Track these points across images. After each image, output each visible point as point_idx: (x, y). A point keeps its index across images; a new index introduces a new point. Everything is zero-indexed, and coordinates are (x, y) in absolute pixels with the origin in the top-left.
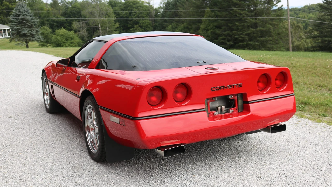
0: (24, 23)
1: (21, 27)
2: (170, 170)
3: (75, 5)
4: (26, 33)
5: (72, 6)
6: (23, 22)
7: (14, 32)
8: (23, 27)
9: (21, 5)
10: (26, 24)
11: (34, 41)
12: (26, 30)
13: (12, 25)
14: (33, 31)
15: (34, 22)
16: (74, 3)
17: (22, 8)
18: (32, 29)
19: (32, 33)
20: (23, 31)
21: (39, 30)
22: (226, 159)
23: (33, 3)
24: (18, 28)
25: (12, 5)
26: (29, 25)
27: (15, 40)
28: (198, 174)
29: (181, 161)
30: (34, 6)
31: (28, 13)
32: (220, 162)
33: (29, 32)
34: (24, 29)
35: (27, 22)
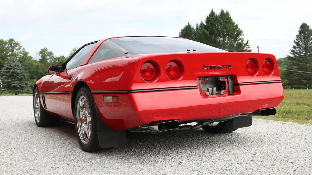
0: (15, 76)
1: (11, 80)
2: (163, 154)
3: (63, 61)
4: (16, 86)
5: (59, 62)
6: (13, 75)
7: (5, 85)
8: (13, 80)
9: (12, 60)
10: (17, 77)
11: (24, 93)
12: (16, 83)
13: (4, 78)
14: (23, 83)
15: (24, 76)
16: (61, 59)
17: (13, 63)
18: (22, 82)
19: (21, 85)
20: (13, 84)
21: (28, 82)
22: (218, 145)
23: (23, 59)
24: (8, 80)
25: (4, 61)
26: (19, 78)
27: (5, 92)
28: (192, 156)
29: (173, 149)
30: (24, 62)
31: (19, 67)
32: (213, 147)
33: (18, 84)
34: (14, 82)
35: (17, 75)
